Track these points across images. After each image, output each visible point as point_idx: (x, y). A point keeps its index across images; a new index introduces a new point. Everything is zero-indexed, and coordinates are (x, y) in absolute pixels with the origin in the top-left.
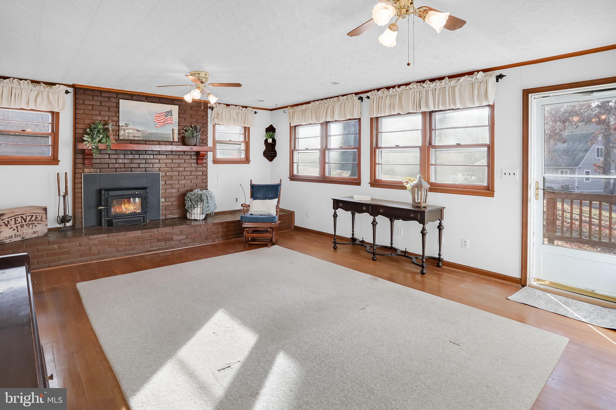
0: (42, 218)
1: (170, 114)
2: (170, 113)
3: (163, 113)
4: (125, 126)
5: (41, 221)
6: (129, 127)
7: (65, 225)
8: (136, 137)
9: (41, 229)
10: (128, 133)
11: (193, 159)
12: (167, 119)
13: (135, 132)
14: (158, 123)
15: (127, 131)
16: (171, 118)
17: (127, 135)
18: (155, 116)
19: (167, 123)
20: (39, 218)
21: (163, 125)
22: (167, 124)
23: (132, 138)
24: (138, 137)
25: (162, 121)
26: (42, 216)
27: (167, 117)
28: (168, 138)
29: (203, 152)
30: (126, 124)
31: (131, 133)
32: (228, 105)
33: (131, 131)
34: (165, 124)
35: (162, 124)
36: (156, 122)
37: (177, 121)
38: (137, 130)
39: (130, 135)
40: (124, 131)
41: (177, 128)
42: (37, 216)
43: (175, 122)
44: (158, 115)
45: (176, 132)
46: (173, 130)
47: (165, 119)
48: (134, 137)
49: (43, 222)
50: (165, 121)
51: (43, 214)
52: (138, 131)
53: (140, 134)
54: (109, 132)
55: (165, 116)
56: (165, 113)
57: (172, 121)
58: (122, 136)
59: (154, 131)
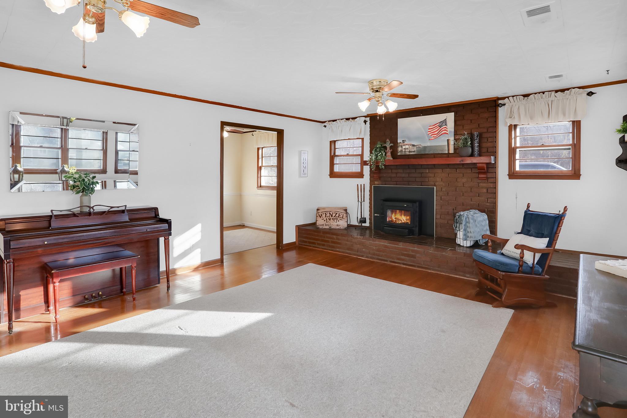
0: (343, 216)
1: (444, 124)
2: (445, 122)
3: (437, 124)
4: (402, 142)
5: (342, 218)
6: (406, 143)
7: (362, 225)
8: (412, 152)
9: (342, 224)
10: (405, 149)
11: (474, 173)
12: (441, 130)
13: (411, 147)
14: (431, 135)
15: (404, 147)
16: (446, 128)
17: (404, 150)
18: (429, 129)
19: (441, 133)
20: (341, 216)
21: (437, 137)
22: (441, 135)
23: (408, 153)
24: (413, 152)
25: (436, 133)
26: (343, 215)
27: (442, 128)
28: (442, 150)
29: (480, 165)
30: (403, 140)
31: (408, 149)
32: (526, 96)
33: (407, 147)
34: (439, 135)
35: (436, 135)
36: (430, 135)
37: (453, 130)
38: (412, 145)
39: (407, 150)
40: (402, 147)
41: (453, 138)
42: (340, 214)
43: (450, 132)
44: (432, 128)
45: (452, 143)
46: (448, 140)
47: (439, 130)
48: (410, 152)
49: (344, 219)
50: (440, 132)
51: (344, 213)
52: (414, 145)
53: (415, 149)
54: (386, 150)
55: (439, 126)
56: (438, 123)
57: (447, 131)
58: (400, 152)
59: (428, 144)
